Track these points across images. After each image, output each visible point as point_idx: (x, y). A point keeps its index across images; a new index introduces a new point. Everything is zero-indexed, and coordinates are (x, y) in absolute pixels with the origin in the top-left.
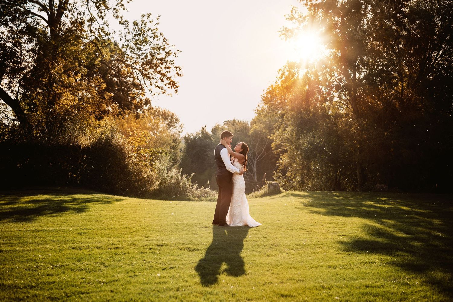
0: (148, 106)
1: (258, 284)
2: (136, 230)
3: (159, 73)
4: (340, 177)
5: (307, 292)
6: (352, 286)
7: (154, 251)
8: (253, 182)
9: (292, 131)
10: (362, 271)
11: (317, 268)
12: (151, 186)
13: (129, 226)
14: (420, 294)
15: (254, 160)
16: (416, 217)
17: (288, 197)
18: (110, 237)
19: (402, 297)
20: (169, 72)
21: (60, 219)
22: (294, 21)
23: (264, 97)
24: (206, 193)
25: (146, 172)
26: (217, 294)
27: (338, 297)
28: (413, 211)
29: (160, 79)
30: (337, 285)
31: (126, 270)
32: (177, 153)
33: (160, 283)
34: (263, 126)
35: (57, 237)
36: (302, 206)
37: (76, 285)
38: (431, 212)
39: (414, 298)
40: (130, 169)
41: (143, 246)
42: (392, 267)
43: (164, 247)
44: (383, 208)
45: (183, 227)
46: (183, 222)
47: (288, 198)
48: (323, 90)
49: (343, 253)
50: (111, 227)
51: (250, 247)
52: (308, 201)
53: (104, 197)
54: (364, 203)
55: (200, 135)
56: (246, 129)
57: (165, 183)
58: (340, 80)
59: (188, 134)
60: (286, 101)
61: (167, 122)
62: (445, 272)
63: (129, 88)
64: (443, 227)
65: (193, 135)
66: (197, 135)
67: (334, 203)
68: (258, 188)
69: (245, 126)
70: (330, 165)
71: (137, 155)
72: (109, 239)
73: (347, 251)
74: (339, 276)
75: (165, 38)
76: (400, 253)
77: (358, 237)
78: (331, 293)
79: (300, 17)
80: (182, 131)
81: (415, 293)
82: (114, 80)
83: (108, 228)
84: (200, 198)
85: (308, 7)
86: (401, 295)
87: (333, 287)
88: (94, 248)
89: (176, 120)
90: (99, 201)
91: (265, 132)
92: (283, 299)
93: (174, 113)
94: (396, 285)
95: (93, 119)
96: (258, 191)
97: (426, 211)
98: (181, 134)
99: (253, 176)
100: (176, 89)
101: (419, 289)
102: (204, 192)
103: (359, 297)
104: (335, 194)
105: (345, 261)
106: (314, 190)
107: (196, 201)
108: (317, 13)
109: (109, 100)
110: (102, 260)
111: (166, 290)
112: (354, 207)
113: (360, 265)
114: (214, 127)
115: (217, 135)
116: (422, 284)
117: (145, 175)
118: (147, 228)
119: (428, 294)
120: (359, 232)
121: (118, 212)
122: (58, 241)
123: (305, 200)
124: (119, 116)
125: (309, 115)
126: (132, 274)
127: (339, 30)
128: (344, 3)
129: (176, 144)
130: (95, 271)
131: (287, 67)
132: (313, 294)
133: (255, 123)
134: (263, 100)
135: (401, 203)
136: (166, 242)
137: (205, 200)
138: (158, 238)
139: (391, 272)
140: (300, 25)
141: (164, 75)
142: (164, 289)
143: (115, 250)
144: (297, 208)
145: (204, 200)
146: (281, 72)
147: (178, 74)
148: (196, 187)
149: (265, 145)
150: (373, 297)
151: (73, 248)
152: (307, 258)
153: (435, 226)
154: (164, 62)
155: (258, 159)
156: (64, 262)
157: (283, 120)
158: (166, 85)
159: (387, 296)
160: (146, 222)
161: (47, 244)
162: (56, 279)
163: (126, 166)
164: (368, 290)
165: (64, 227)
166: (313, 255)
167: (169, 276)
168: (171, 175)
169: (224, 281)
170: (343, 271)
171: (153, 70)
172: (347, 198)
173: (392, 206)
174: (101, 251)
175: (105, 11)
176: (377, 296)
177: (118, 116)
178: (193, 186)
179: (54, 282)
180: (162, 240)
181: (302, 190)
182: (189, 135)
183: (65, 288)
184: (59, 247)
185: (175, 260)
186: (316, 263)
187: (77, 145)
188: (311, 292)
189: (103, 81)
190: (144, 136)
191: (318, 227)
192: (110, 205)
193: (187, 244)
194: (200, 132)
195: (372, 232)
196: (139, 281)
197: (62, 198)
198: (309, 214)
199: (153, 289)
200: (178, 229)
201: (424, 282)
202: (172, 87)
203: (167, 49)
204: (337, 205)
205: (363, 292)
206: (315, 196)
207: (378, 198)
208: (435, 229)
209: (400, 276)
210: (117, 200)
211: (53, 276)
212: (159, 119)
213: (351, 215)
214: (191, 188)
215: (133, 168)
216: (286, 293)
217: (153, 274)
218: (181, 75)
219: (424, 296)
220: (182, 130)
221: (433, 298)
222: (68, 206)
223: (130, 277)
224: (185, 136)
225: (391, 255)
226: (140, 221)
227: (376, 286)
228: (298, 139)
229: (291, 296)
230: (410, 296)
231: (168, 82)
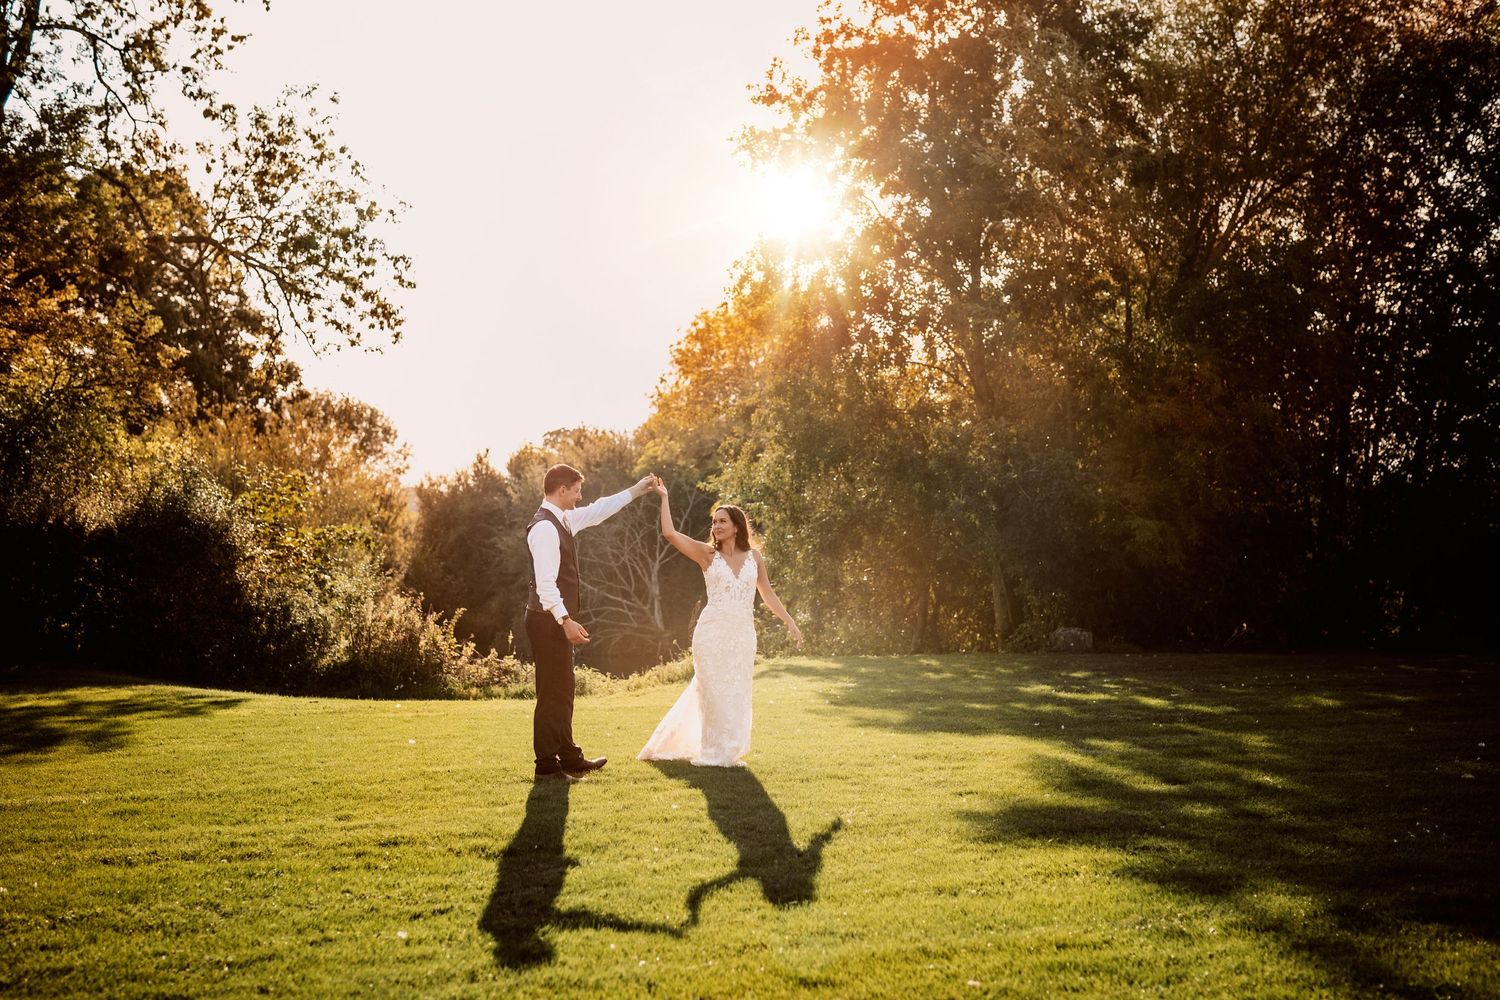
0: (292, 387)
1: (722, 952)
2: (302, 797)
3: (339, 277)
4: (937, 607)
5: (879, 971)
6: (1014, 945)
7: (372, 860)
8: (652, 633)
9: (780, 461)
10: (1039, 898)
11: (898, 895)
12: (322, 654)
13: (278, 786)
14: (1222, 963)
15: (650, 560)
16: (1190, 727)
17: (777, 677)
18: (219, 823)
19: (1171, 972)
20: (373, 274)
21: (44, 769)
22: (778, 104)
23: (679, 351)
24: (506, 672)
25: (303, 607)
26: (598, 986)
27: (975, 979)
28: (1178, 710)
29: (343, 299)
30: (969, 945)
31: (294, 923)
32: (394, 541)
33: (410, 959)
34: (677, 447)
35: (44, 827)
36: (824, 705)
37: (142, 974)
38: (1233, 713)
39: (1207, 973)
40: (251, 598)
41: (335, 849)
42: (1129, 883)
43: (402, 847)
44: (1085, 703)
45: (453, 783)
46: (450, 768)
47: (777, 680)
48: (876, 328)
49: (974, 846)
50: (215, 790)
51: (680, 838)
52: (842, 688)
53: (173, 694)
54: (1022, 689)
55: (471, 482)
56: (621, 458)
57: (369, 640)
58: (930, 295)
59: (430, 479)
60: (752, 364)
61: (354, 439)
62: (1293, 894)
63: (227, 327)
64: (1278, 756)
65: (445, 482)
66: (459, 479)
67: (927, 691)
68: (676, 649)
69: (617, 449)
70: (905, 571)
71: (272, 551)
72: (218, 828)
73: (988, 840)
74: (970, 918)
75: (357, 164)
76: (1151, 841)
77: (1017, 798)
78: (953, 968)
79: (799, 92)
80: (408, 467)
81: (1209, 961)
82: (176, 302)
83: (209, 795)
84: (485, 690)
85: (823, 59)
86: (1167, 965)
87: (956, 952)
88: (176, 858)
89: (387, 431)
90: (159, 708)
91: (684, 468)
92: (804, 992)
93: (377, 408)
94: (1149, 937)
95: (121, 434)
96: (677, 659)
97: (1218, 710)
98: (402, 478)
99: (648, 612)
100: (398, 329)
101: (1219, 947)
102: (499, 669)
103: (1042, 979)
104: (925, 662)
105: (983, 870)
106: (855, 652)
107: (475, 698)
108: (852, 79)
109: (174, 369)
110: (211, 896)
111: (435, 981)
112: (992, 702)
113: (1030, 883)
114: (516, 454)
115: (526, 478)
116: (1227, 930)
117: (301, 619)
118: (335, 790)
119: (1248, 960)
120: (1018, 781)
121: (228, 742)
122: (51, 840)
123: (833, 685)
124: (199, 422)
125: (833, 410)
126: (315, 936)
127: (924, 135)
128: (937, 46)
129: (391, 511)
130: (194, 931)
131: (759, 256)
132: (897, 975)
133: (652, 436)
134: (678, 362)
135: (1140, 685)
136: (407, 834)
137: (503, 695)
138: (379, 819)
139: (1130, 900)
140: (796, 117)
141: (355, 286)
142: (427, 977)
143: (244, 864)
144: (810, 711)
145: (498, 696)
146: (739, 273)
147: (401, 281)
148: (470, 653)
149: (685, 509)
150: (1082, 975)
151: (105, 862)
152: (863, 867)
153: (1250, 755)
154: (352, 242)
155: (665, 557)
156: (86, 906)
157: (749, 427)
158: (362, 318)
159: (1123, 973)
160: (327, 769)
161: (17, 852)
162: (72, 958)
163: (238, 589)
164: (1063, 957)
165: (60, 794)
166: (883, 855)
167: (435, 938)
168: (387, 616)
169: (612, 946)
170: (979, 902)
171: (319, 269)
172: (967, 675)
173: (1113, 698)
174: (201, 868)
175: (152, 78)
176: (1094, 972)
177: (194, 422)
178: (461, 649)
179: (69, 970)
180: (393, 826)
181: (816, 654)
182: (434, 480)
183: (110, 985)
184: (58, 858)
185: (447, 887)
186: (894, 881)
187: (73, 522)
188: (892, 967)
189: (151, 307)
190: (292, 489)
191: (887, 769)
192: (199, 720)
193: (476, 835)
194: (471, 472)
195: (1058, 780)
196: (344, 954)
197: (31, 701)
198: (853, 730)
199: (394, 979)
200: (437, 790)
201: (1231, 926)
202: (382, 323)
203: (363, 198)
204: (936, 697)
205: (1051, 963)
206: (863, 670)
207: (1063, 674)
208: (1250, 764)
209: (1159, 911)
210: (217, 704)
211: (61, 950)
212: (329, 431)
213: (985, 729)
214: (454, 658)
215: (259, 596)
216: (815, 974)
217: (382, 933)
218: (410, 284)
219: (1238, 968)
220: (405, 464)
221: (1263, 971)
222: (56, 725)
223: (311, 944)
224: (418, 485)
225: (1123, 847)
226: (310, 769)
227: (1089, 943)
228: (799, 490)
229: (829, 983)
230: (1193, 971)
231: (369, 306)
